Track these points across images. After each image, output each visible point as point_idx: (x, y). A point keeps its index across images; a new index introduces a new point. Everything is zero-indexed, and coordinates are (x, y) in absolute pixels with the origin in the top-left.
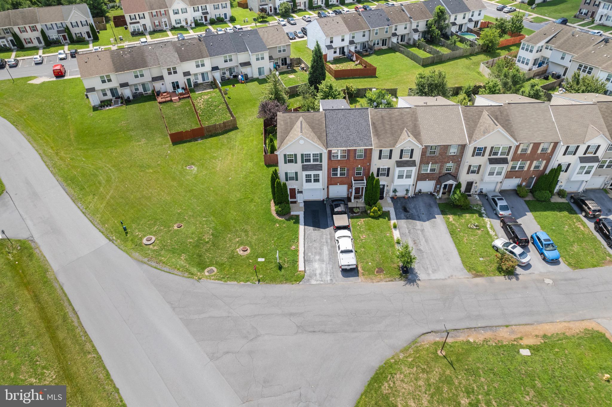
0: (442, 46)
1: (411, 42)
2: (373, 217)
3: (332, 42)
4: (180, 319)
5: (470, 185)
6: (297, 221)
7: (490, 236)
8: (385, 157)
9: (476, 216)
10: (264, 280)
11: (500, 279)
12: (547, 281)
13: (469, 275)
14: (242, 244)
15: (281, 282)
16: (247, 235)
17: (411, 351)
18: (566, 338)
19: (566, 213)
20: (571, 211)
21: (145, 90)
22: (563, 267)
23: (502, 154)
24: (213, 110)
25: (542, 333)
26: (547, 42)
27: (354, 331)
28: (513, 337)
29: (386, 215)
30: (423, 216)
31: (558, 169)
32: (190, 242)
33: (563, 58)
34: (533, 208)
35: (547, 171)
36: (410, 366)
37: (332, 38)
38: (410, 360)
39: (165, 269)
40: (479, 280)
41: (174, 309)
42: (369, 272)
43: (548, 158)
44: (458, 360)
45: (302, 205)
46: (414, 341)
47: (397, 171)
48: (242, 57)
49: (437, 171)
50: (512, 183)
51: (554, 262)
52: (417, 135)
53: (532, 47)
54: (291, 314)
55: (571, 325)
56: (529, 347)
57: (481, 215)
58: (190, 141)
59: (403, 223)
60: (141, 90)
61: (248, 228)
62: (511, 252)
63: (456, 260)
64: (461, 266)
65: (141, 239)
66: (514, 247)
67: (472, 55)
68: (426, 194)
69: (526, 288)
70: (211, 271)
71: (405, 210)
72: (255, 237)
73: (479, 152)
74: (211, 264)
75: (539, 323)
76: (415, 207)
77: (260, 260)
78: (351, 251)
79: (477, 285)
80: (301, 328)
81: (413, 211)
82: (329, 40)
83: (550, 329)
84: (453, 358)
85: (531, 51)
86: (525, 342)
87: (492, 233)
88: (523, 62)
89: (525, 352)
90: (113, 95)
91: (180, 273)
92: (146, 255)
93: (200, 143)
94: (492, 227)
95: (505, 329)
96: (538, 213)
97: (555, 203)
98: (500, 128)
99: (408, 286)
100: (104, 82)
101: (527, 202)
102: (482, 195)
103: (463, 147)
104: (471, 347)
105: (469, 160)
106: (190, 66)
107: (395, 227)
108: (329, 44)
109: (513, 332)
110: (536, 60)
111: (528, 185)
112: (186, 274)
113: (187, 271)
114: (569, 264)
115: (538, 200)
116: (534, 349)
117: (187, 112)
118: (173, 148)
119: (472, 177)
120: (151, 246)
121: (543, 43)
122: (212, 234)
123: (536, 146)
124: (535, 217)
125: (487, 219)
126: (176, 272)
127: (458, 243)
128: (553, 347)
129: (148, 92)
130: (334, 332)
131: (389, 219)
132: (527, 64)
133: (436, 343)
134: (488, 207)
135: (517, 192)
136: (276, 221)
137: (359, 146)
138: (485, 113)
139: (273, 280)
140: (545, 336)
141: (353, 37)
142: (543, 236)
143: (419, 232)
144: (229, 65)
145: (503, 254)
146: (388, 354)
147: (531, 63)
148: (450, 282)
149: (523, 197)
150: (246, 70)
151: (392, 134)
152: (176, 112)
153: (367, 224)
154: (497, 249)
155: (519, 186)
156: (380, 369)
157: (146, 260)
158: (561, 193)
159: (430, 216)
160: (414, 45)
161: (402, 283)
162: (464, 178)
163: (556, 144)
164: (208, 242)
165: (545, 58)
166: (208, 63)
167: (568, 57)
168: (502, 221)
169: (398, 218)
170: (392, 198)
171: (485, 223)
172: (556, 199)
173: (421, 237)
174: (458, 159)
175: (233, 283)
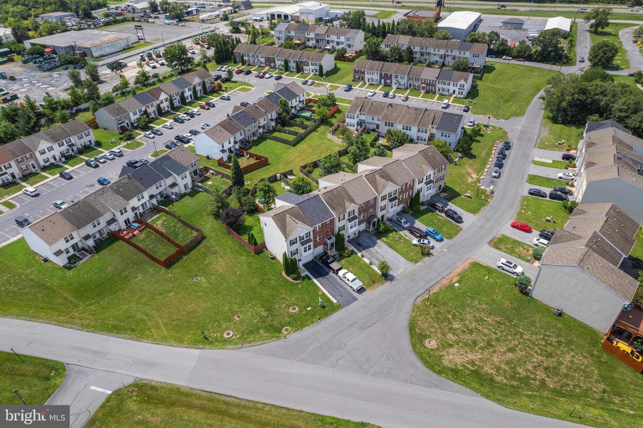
0: (293, 126)
1: (271, 128)
2: (347, 257)
3: (223, 147)
4: (297, 361)
5: (383, 217)
6: (309, 279)
7: (408, 240)
8: (342, 220)
9: (394, 233)
10: (322, 318)
11: (426, 259)
12: (445, 250)
13: (413, 264)
14: (289, 307)
15: (331, 314)
16: (287, 300)
17: (416, 310)
18: (466, 271)
19: (430, 213)
20: (432, 212)
21: (101, 235)
22: (446, 240)
23: (394, 194)
24: (174, 231)
25: (457, 274)
26: (360, 111)
27: (386, 315)
28: (449, 281)
29: (353, 252)
30: (371, 244)
31: (419, 192)
32: (257, 322)
33: (373, 119)
34: (417, 218)
35: (414, 195)
36: (421, 316)
37: (223, 144)
38: (418, 313)
39: (258, 343)
40: (418, 264)
41: (288, 359)
42: (369, 286)
43: (412, 188)
44: (436, 302)
45: (303, 268)
46: (414, 305)
47: (349, 224)
48: (169, 181)
49: (366, 217)
50: (399, 208)
51: (441, 240)
52: (352, 201)
53: (354, 116)
54: (352, 325)
55: (464, 264)
56: (457, 282)
57: (396, 231)
58: (178, 261)
59: (364, 252)
60: (98, 236)
61: (284, 296)
62: (423, 244)
63: (403, 259)
64: (407, 261)
65: (222, 337)
66: (423, 241)
67: (316, 128)
68: (363, 231)
69: (439, 257)
70: (287, 330)
71: (360, 245)
72: (293, 299)
73: (383, 198)
74: (283, 327)
75: (454, 270)
76: (363, 241)
77: (309, 309)
78: (355, 279)
79: (419, 267)
80: (362, 329)
81: (364, 244)
82: (221, 146)
83: (459, 270)
84: (434, 303)
85: (354, 118)
86: (454, 281)
87: (407, 238)
88: (351, 126)
89: (457, 285)
90: (75, 250)
91: (270, 341)
92: (237, 343)
93: (187, 259)
94: (405, 235)
95: (444, 280)
96: (420, 219)
97: (423, 210)
98: (390, 183)
99: (393, 282)
100: (67, 241)
101: (411, 215)
102: (390, 220)
103: (375, 199)
104: (437, 294)
105: (381, 204)
106: (134, 202)
107: (363, 256)
108: (221, 149)
109: (447, 279)
110: (357, 123)
111: (407, 206)
112: (274, 339)
113: (274, 337)
114: (447, 238)
115: (415, 212)
116: (459, 282)
117: (156, 239)
118: (169, 271)
119: (384, 212)
120: (234, 337)
121: (358, 112)
122: (266, 311)
123: (406, 184)
124: (420, 221)
125: (400, 232)
126: (266, 341)
127: (397, 250)
128: (464, 277)
129: (104, 236)
130: (378, 321)
131: (356, 254)
132: (354, 126)
133: (423, 301)
134: (397, 225)
135: (403, 212)
136: (297, 284)
137: (327, 219)
138: (377, 176)
139: (326, 315)
140: (459, 274)
141: (235, 138)
142: (431, 229)
143: (376, 254)
144: (160, 190)
145: (421, 247)
146: (408, 316)
147: (356, 125)
148: (407, 271)
149: (408, 213)
150: (175, 190)
151: (340, 205)
152: (147, 243)
153: (347, 262)
154: (416, 245)
155: (404, 208)
156: (409, 324)
157: (240, 346)
158: (423, 204)
159: (375, 243)
160: (274, 130)
161: (389, 282)
162: (380, 214)
163: (414, 180)
164: (267, 316)
165: (362, 120)
166: (146, 195)
167: (376, 118)
168: (408, 230)
169: (360, 251)
170: (348, 241)
171: (401, 235)
172: (422, 208)
173: (378, 256)
174: (374, 206)
175: (306, 328)
